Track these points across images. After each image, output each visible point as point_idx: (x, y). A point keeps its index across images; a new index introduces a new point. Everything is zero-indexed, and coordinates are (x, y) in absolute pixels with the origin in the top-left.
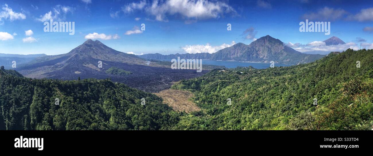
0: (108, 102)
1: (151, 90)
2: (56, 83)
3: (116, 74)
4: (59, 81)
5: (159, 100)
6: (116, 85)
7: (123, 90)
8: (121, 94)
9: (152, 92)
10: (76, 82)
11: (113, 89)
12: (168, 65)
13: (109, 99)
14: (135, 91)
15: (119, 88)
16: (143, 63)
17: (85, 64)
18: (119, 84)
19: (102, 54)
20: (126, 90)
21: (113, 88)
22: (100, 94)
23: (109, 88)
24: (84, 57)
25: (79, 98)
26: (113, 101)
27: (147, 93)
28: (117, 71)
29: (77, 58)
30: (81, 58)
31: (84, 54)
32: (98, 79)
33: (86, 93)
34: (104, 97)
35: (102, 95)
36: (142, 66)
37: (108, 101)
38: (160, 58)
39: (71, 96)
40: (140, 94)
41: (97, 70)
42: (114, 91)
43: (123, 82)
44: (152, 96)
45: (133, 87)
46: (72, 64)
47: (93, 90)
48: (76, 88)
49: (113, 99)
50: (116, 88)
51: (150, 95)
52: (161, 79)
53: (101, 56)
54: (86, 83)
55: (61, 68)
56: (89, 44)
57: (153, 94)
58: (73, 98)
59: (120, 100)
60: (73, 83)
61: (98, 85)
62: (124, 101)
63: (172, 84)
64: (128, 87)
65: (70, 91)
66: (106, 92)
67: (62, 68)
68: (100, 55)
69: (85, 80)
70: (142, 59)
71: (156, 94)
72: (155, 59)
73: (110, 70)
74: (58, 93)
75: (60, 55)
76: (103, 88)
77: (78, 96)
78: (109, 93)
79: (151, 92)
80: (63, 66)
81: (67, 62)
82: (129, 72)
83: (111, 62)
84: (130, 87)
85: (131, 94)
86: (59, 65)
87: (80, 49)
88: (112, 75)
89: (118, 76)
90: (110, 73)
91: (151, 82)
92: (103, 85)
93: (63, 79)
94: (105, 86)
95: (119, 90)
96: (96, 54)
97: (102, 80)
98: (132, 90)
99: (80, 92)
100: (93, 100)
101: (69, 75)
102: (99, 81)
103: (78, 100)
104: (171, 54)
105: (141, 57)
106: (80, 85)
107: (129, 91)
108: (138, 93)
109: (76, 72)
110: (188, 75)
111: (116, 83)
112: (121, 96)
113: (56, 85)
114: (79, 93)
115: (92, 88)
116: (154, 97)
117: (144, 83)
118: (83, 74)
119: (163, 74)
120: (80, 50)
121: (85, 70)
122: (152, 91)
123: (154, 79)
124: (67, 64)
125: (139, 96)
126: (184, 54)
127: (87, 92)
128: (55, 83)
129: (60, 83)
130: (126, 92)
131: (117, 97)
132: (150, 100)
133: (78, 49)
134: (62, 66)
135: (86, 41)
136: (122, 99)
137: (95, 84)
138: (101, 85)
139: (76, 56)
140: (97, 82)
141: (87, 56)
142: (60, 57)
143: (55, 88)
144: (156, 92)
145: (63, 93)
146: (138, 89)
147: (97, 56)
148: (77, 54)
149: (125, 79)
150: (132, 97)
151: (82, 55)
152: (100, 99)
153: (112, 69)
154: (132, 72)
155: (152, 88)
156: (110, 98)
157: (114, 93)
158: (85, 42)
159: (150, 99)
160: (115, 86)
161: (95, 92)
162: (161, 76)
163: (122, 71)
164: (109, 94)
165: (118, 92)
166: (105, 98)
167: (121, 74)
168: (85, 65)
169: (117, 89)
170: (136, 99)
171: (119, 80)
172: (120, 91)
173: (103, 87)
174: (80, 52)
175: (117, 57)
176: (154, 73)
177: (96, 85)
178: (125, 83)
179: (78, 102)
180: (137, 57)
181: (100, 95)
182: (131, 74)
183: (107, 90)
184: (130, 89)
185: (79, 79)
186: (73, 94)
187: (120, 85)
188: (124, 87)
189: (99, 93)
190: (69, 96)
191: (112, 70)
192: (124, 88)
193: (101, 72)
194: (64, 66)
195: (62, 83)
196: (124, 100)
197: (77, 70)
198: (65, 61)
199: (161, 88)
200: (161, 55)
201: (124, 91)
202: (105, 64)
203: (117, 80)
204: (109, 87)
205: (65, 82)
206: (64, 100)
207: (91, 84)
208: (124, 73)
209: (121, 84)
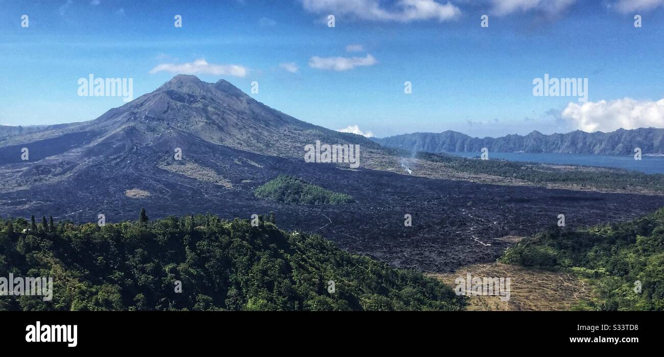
0: (261, 301)
1: (421, 263)
2: (43, 235)
3: (294, 200)
4: (59, 228)
5: (454, 300)
6: (294, 240)
7: (318, 260)
8: (310, 273)
9: (424, 272)
10: (132, 227)
11: (281, 256)
12: (495, 173)
13: (264, 293)
14: (363, 263)
15: (305, 254)
16: (391, 164)
17: (168, 164)
18: (303, 238)
19: (240, 129)
20: (328, 260)
21: (282, 251)
22: (232, 272)
23: (268, 252)
24: (162, 136)
25: (144, 289)
26: (281, 298)
27: (405, 271)
28: (298, 193)
29: (132, 140)
30: (150, 139)
31: (162, 127)
32: (225, 217)
33: (172, 271)
34: (246, 282)
35: (240, 278)
36: (391, 175)
37: (263, 298)
38: (462, 149)
39: (113, 282)
40: (380, 276)
41: (220, 184)
42: (287, 262)
43: (320, 232)
44: (424, 284)
45: (353, 249)
46: (113, 163)
47: (207, 260)
48: (132, 252)
49: (280, 293)
50: (292, 252)
51: (416, 280)
52: (463, 223)
53: (239, 136)
54: (172, 234)
55: (65, 177)
56: (185, 90)
57: (428, 276)
58: (119, 291)
59: (307, 295)
60: (119, 232)
61: (224, 239)
62: (319, 301)
63: (505, 244)
64: (336, 249)
65: (107, 264)
66: (256, 268)
67: (68, 174)
68: (235, 131)
69: (170, 222)
70: (390, 152)
71: (439, 277)
72: (443, 151)
73: (273, 186)
74: (55, 271)
75: (56, 127)
76: (244, 250)
77: (140, 283)
78: (267, 269)
79: (420, 270)
80: (73, 167)
81: (89, 153)
82: (342, 196)
83: (279, 160)
84: (345, 250)
85: (348, 274)
86: (55, 166)
87: (143, 108)
88: (280, 207)
89: (303, 209)
90: (272, 198)
91: (421, 235)
92: (243, 238)
93: (73, 217)
94: (251, 243)
95: (303, 260)
96: (221, 129)
97: (240, 223)
98: (350, 262)
99: (149, 266)
100: (205, 297)
101: (102, 203)
102: (228, 226)
103: (140, 296)
104: (509, 136)
105: (388, 146)
106: (147, 240)
107: (339, 265)
108: (374, 272)
109: (130, 193)
110: (573, 212)
111: (295, 234)
112: (310, 280)
113: (47, 243)
114: (143, 271)
115: (202, 252)
116: (432, 289)
117: (395, 238)
118: (160, 198)
119: (473, 205)
120: (144, 111)
121: (168, 185)
122: (428, 265)
123: (437, 224)
124: (88, 161)
125: (377, 282)
126: (562, 135)
127: (178, 264)
128: (38, 235)
129: (62, 232)
130: (329, 267)
131: (295, 284)
132: (419, 300)
133: (137, 107)
134: (66, 166)
135: (170, 83)
136: (314, 294)
137: (212, 237)
138: (237, 241)
139: (131, 132)
140: (221, 227)
141: (174, 135)
142: (58, 133)
143: (40, 255)
144: (440, 271)
145: (77, 273)
146: (373, 258)
147: (222, 135)
148: (132, 124)
149: (327, 221)
150: (349, 286)
151: (153, 130)
152: (233, 291)
153: (280, 185)
154: (350, 197)
155: (427, 254)
156: (270, 286)
157: (286, 270)
158: (165, 85)
159: (418, 295)
160: (289, 245)
161: (212, 267)
162: (464, 211)
163: (317, 190)
164: (264, 273)
165: (300, 266)
166: (252, 290)
167: (312, 202)
168: (168, 168)
169: (298, 256)
170: (363, 292)
171: (306, 223)
172: (306, 262)
173: (242, 246)
174: (147, 117)
175: (301, 142)
176: (436, 202)
177: (217, 238)
178: (327, 234)
179: (139, 304)
180: (373, 143)
181: (232, 278)
182: (350, 201)
183: (259, 259)
184: (342, 259)
185: (145, 218)
186: (118, 274)
187: (309, 240)
188: (322, 249)
189: (227, 271)
190: (100, 283)
191: (280, 188)
192: (324, 253)
193: (235, 194)
194: (75, 170)
195: (70, 233)
196: (322, 297)
197: (135, 183)
198: (79, 149)
199: (462, 256)
200: (465, 138)
201: (322, 263)
202: (253, 163)
203: (298, 224)
204: (266, 248)
205: (84, 228)
206: (83, 300)
207: (196, 235)
208: (324, 198)
209: (312, 238)
